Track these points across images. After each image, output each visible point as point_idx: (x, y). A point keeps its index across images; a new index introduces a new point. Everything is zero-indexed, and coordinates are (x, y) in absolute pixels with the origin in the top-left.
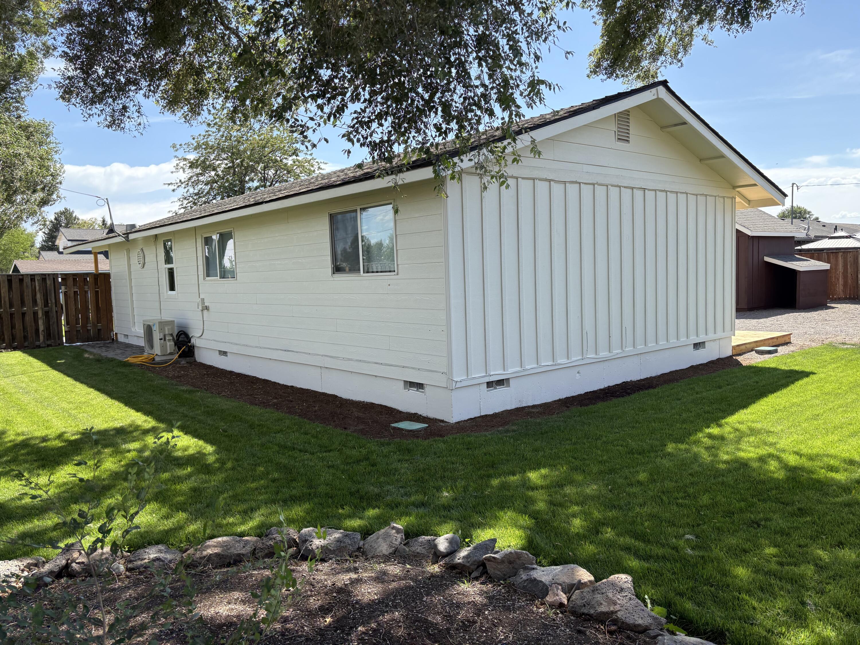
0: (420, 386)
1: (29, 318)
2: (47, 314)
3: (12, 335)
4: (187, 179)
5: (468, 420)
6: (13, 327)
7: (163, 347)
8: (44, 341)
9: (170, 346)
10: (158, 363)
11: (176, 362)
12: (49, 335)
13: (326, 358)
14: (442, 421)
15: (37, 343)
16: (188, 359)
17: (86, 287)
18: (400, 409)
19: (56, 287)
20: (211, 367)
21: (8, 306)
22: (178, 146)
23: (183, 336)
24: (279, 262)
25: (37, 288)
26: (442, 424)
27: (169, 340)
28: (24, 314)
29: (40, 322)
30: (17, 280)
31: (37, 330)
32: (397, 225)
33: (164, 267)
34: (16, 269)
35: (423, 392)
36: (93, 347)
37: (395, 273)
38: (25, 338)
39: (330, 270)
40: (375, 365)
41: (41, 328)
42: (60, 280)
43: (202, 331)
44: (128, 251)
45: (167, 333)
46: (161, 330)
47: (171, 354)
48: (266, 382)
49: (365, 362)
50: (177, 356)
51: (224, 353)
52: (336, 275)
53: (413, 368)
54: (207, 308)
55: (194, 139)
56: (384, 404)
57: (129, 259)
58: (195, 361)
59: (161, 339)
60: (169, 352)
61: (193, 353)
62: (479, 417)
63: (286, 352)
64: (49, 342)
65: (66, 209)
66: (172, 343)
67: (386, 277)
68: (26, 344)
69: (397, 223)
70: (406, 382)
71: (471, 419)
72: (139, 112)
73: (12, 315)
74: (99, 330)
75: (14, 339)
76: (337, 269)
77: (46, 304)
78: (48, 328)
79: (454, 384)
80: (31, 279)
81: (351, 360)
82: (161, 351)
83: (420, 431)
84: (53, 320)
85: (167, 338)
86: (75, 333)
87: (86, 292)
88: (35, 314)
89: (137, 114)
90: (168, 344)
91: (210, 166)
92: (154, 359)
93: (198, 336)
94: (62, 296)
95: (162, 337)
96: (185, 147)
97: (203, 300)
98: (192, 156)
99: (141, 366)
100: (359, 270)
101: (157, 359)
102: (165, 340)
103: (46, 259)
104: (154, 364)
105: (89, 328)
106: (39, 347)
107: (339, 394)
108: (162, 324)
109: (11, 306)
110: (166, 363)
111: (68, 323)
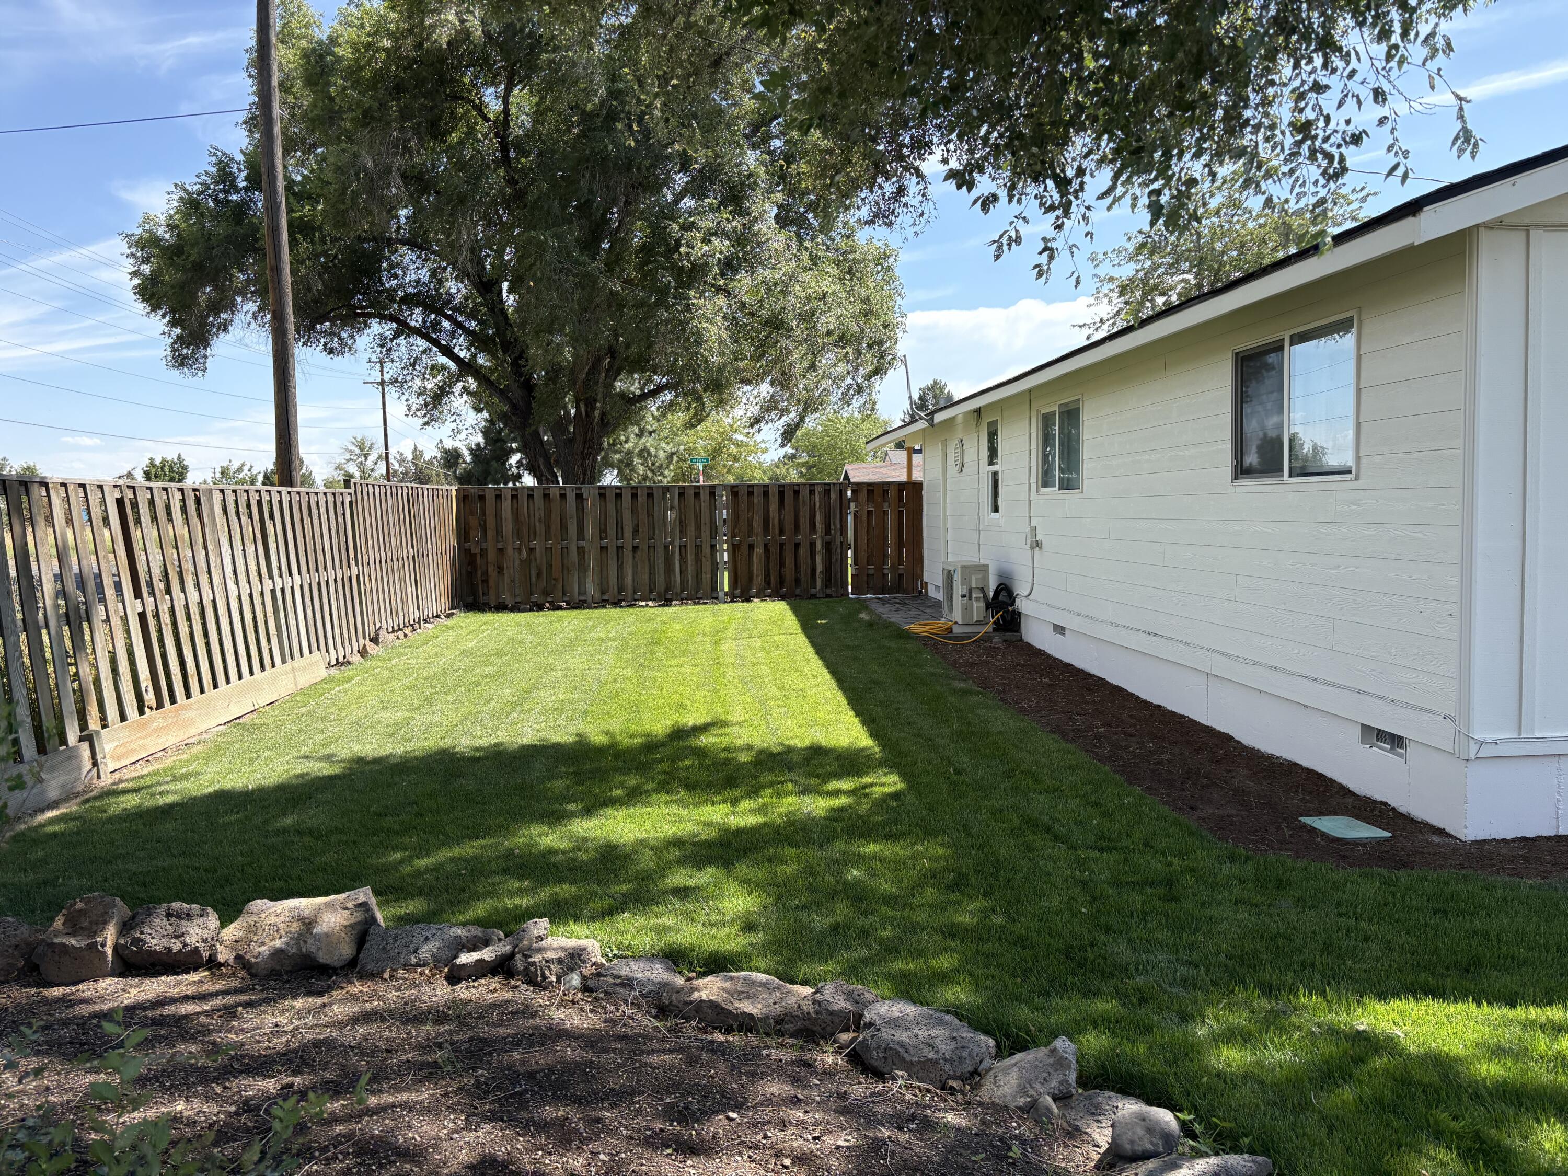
0: (1396, 741)
1: (803, 551)
2: (828, 546)
3: (781, 576)
4: (1111, 314)
5: (1515, 840)
6: (782, 564)
7: (966, 610)
8: (822, 589)
9: (978, 607)
10: (957, 638)
11: (986, 638)
12: (828, 581)
13: (1215, 655)
14: (1441, 832)
15: (813, 591)
16: (1008, 635)
17: (886, 504)
18: (1352, 786)
19: (844, 504)
20: (1040, 653)
21: (777, 531)
22: (1101, 257)
23: (1004, 593)
24: (1147, 457)
25: (817, 505)
26: (1436, 839)
27: (977, 599)
28: (797, 545)
29: (819, 558)
30: (792, 493)
31: (814, 570)
32: (1363, 365)
33: (987, 469)
34: (846, 477)
35: (1401, 756)
36: (883, 602)
37: (1353, 476)
38: (797, 581)
39: (1227, 470)
40: (1304, 681)
41: (819, 568)
42: (849, 494)
43: (1030, 585)
44: (945, 443)
45: (974, 586)
46: (965, 580)
47: (978, 623)
48: (1118, 691)
49: (1283, 671)
50: (988, 628)
51: (1060, 630)
52: (1237, 482)
53: (1380, 697)
54: (1037, 544)
55: (1129, 239)
56: (1319, 769)
57: (945, 456)
58: (1021, 640)
59: (963, 596)
60: (975, 619)
61: (1019, 625)
62: (1549, 838)
63: (1149, 637)
64: (829, 591)
65: (935, 382)
66: (982, 604)
67: (1334, 486)
68: (798, 592)
69: (1364, 359)
70: (1366, 729)
71: (1525, 839)
72: (923, 195)
73: (782, 545)
74: (900, 576)
75: (782, 583)
76: (1242, 471)
77: (828, 531)
78: (828, 568)
79: (1474, 748)
80: (810, 491)
81: (1259, 664)
82: (963, 618)
83: (1364, 845)
84: (836, 557)
85: (974, 595)
86: (865, 578)
87: (885, 513)
88: (812, 545)
89: (920, 198)
90: (975, 605)
91: (1155, 287)
92: (950, 630)
93: (1026, 593)
94: (850, 519)
95: (965, 592)
96: (1112, 256)
97: (1034, 529)
98: (1127, 271)
99: (925, 640)
100: (1281, 470)
101: (957, 630)
102: (970, 598)
103: (894, 461)
104: (950, 638)
105: (886, 572)
106: (814, 597)
107: (1238, 736)
108: (968, 570)
109: (781, 532)
110: (970, 638)
111: (856, 562)
